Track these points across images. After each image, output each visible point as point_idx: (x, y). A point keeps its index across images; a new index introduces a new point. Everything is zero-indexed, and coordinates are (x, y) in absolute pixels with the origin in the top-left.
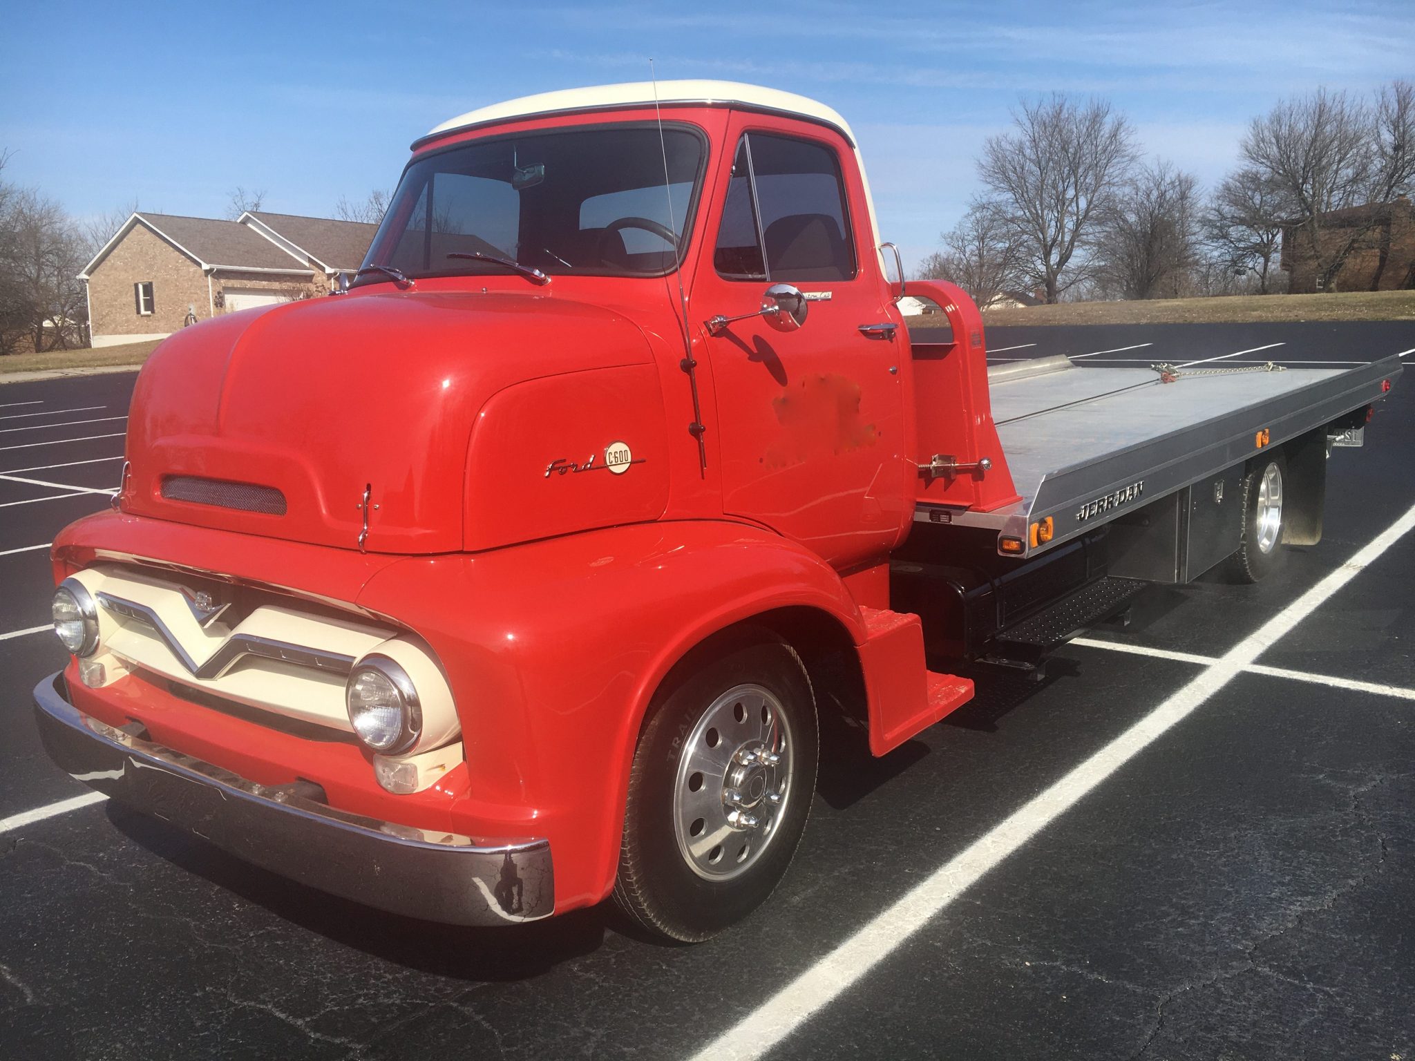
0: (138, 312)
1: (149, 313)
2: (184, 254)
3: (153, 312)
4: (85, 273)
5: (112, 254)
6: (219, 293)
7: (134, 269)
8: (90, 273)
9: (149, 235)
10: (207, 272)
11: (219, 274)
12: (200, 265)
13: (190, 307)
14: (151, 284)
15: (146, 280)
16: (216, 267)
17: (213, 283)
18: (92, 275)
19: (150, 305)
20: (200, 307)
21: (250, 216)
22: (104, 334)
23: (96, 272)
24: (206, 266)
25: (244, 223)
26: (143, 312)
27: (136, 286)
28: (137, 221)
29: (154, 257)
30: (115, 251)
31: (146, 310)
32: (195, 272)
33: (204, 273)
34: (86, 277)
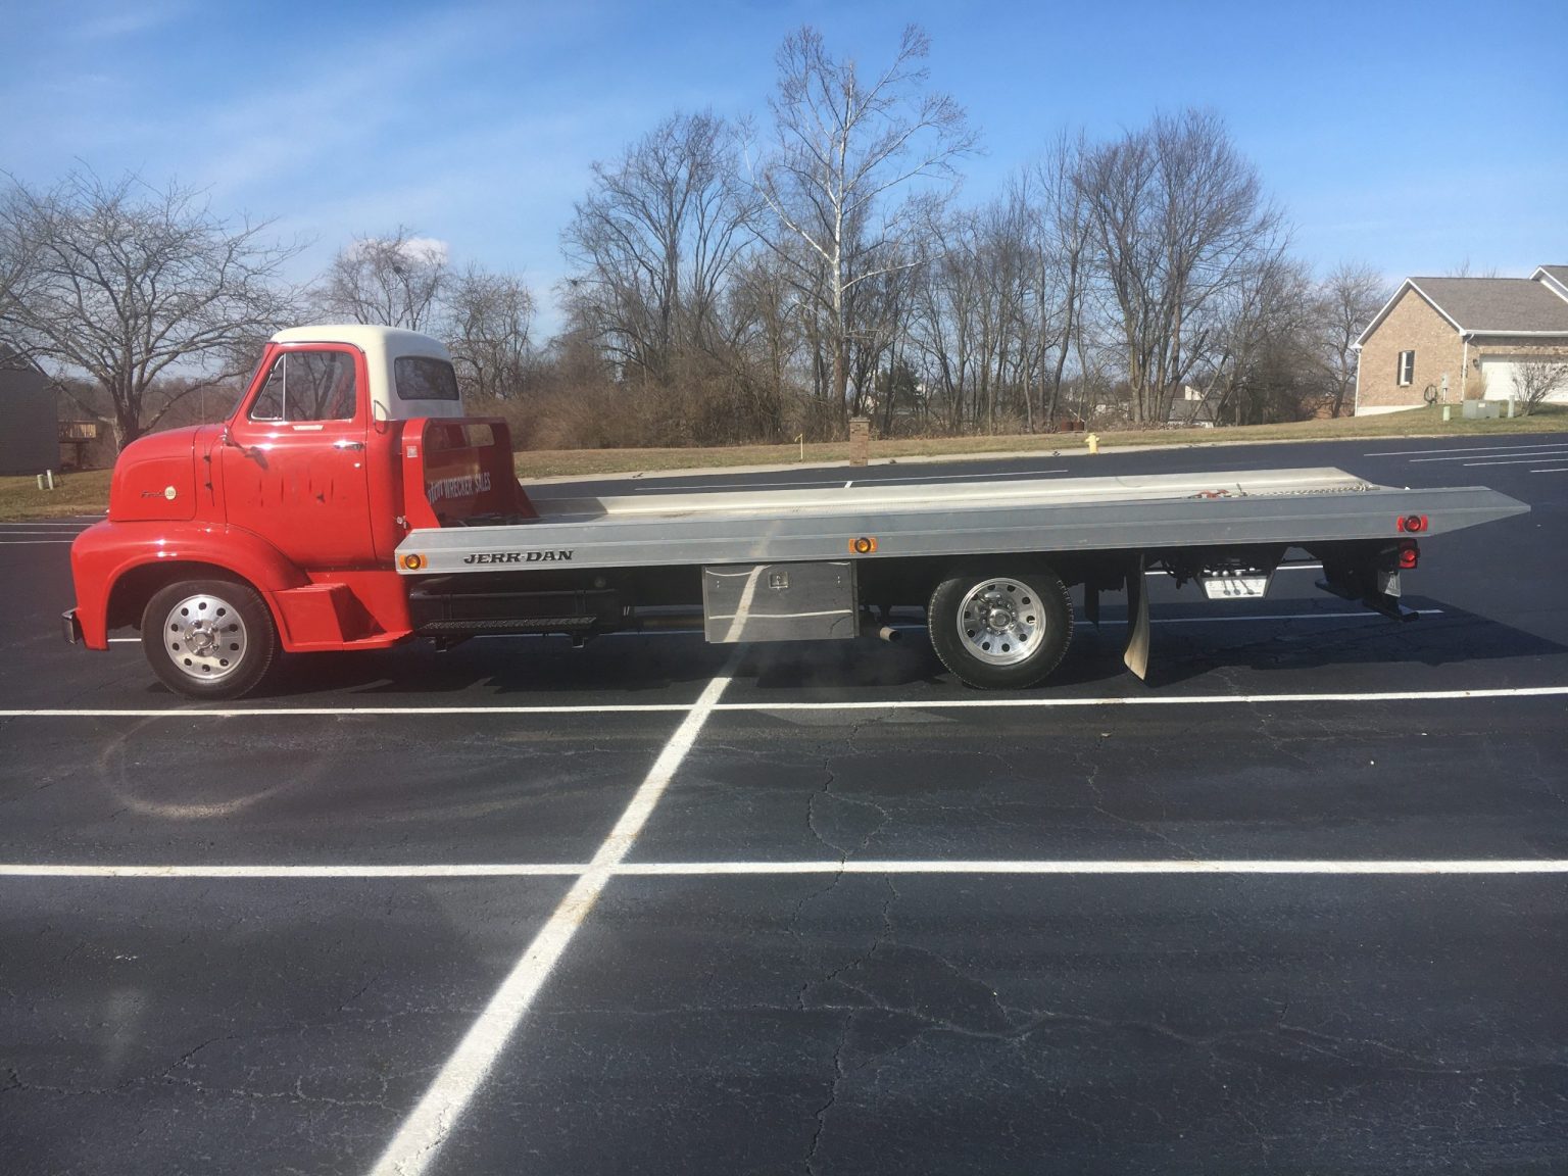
0: (1398, 383)
1: (1407, 383)
2: (1447, 320)
3: (1411, 383)
4: (1359, 343)
5: (1385, 322)
6: (1475, 361)
7: (1401, 337)
8: (1363, 342)
9: (1419, 301)
10: (1466, 338)
11: (1475, 340)
12: (1457, 330)
13: (1445, 377)
14: (1413, 352)
15: (1410, 349)
16: (1473, 332)
17: (1468, 349)
18: (1366, 345)
19: (1409, 377)
20: (1454, 377)
21: (1544, 271)
22: (1366, 405)
23: (1368, 341)
24: (1463, 332)
25: (1537, 279)
26: (1403, 382)
27: (1400, 355)
28: (1409, 287)
29: (1419, 325)
30: (1387, 319)
31: (1406, 380)
32: (1454, 338)
33: (1461, 340)
34: (1359, 346)
